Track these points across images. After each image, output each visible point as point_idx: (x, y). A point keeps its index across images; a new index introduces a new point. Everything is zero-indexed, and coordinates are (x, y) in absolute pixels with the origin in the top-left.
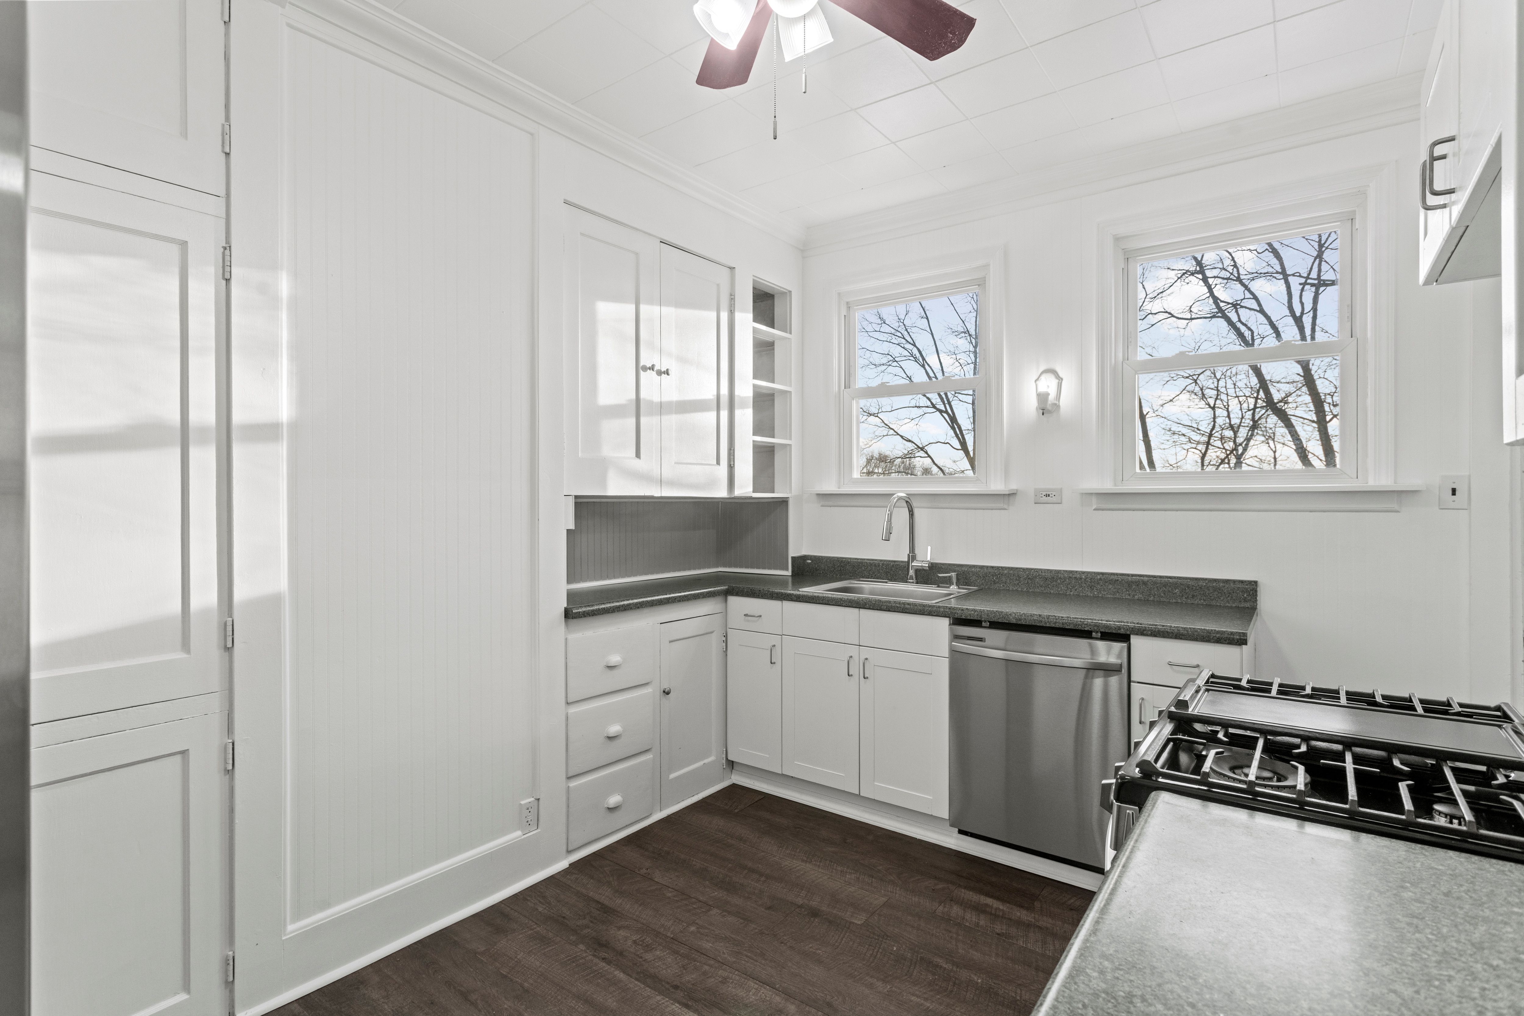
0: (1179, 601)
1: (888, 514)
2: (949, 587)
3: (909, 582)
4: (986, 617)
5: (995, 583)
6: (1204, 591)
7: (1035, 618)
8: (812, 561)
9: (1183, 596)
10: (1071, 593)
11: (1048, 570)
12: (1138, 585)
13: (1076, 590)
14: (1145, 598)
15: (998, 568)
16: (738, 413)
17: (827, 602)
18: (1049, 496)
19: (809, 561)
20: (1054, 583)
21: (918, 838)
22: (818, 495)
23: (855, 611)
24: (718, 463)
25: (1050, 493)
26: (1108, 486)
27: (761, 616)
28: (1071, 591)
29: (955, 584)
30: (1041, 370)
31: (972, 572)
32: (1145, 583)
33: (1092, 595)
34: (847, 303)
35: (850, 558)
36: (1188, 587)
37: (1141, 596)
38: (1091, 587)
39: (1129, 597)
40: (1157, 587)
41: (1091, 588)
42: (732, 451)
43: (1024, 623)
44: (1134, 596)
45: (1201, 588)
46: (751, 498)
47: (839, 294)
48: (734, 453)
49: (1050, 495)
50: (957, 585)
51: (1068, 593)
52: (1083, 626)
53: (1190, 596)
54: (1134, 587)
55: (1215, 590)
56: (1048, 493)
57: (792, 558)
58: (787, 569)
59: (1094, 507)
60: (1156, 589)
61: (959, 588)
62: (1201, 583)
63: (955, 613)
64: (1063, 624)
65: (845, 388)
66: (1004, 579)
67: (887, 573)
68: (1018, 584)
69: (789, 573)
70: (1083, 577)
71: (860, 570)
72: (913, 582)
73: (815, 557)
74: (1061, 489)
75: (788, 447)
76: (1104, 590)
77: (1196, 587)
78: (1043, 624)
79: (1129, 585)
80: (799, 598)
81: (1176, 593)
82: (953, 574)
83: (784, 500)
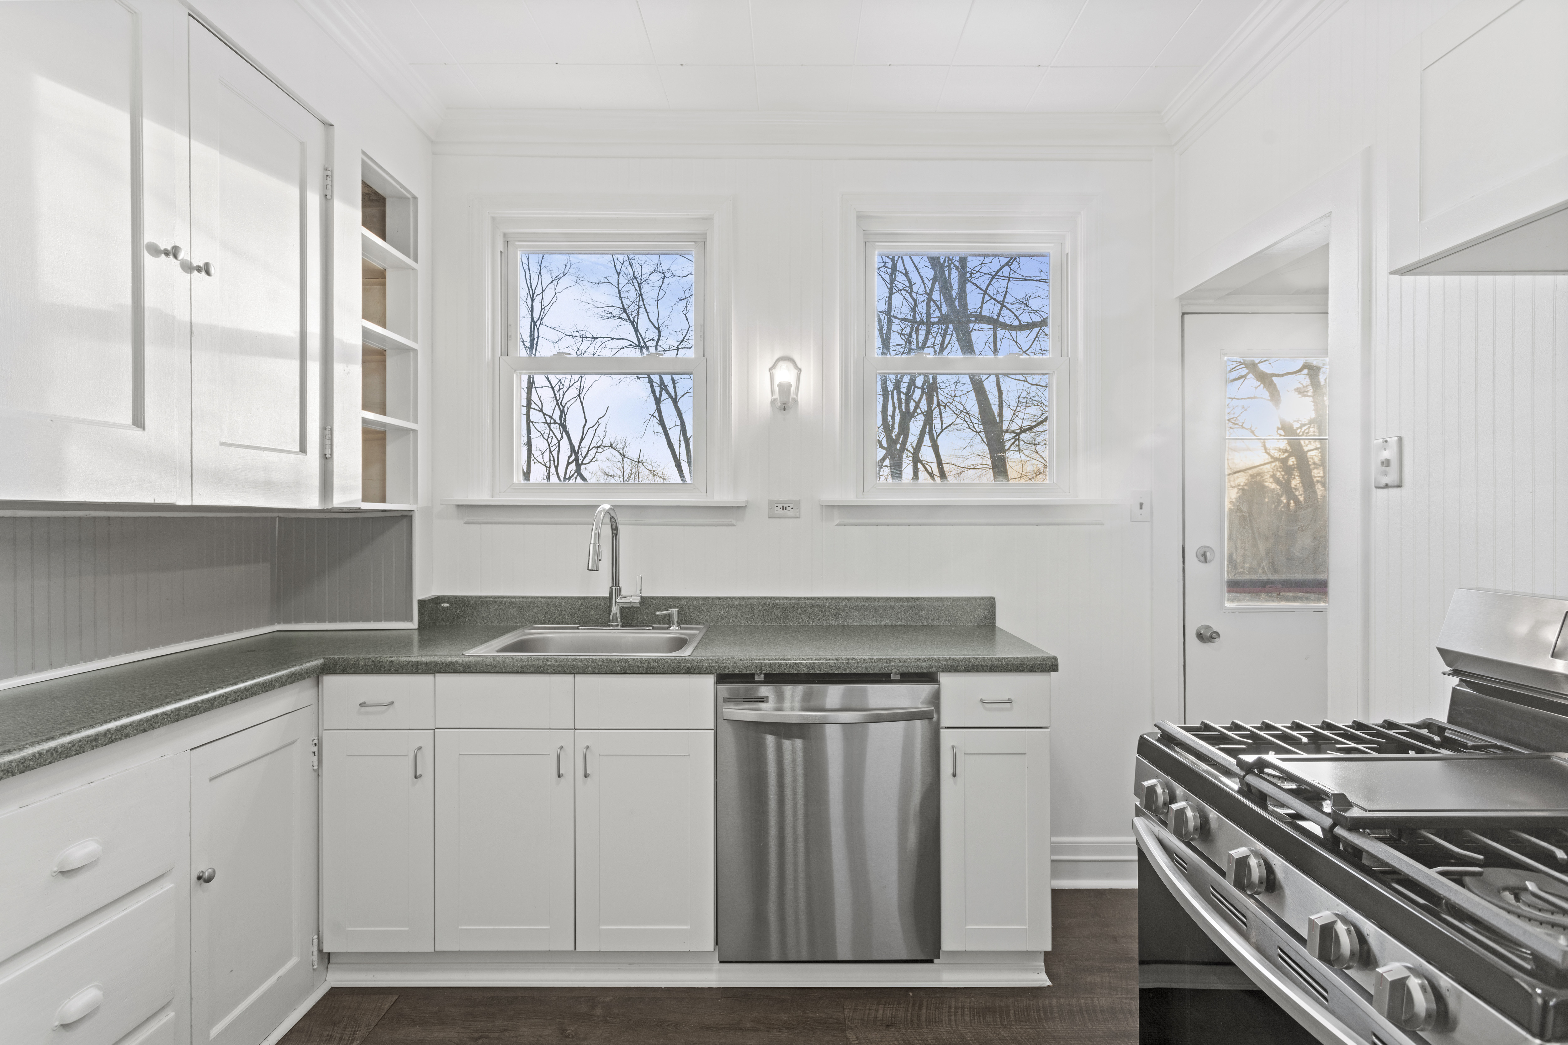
0: (926, 624)
1: (595, 534)
2: (667, 629)
3: (612, 626)
5: (722, 618)
6: (949, 611)
8: (451, 604)
9: (929, 618)
10: (814, 624)
12: (885, 610)
15: (726, 598)
16: (338, 368)
18: (786, 508)
19: (446, 605)
21: (663, 986)
22: (460, 506)
23: (568, 679)
24: (303, 449)
25: (787, 505)
26: (850, 497)
27: (392, 703)
28: (813, 622)
29: (676, 623)
30: (776, 357)
31: (693, 605)
33: (836, 624)
34: (505, 235)
35: (515, 597)
36: (934, 608)
38: (835, 616)
39: (876, 624)
40: (904, 610)
41: (836, 616)
42: (328, 432)
45: (946, 608)
46: (359, 511)
47: (493, 219)
48: (332, 434)
49: (788, 508)
50: (679, 624)
51: (810, 625)
53: (936, 618)
54: (881, 612)
56: (785, 506)
57: (422, 603)
59: (837, 522)
60: (903, 613)
65: (501, 355)
66: (733, 612)
67: (572, 615)
68: (751, 618)
70: (827, 604)
71: (531, 612)
72: (617, 626)
73: (456, 597)
74: (800, 500)
75: (411, 434)
77: (942, 607)
79: (876, 609)
80: (469, 667)
81: (922, 616)
82: (674, 611)
83: (405, 514)
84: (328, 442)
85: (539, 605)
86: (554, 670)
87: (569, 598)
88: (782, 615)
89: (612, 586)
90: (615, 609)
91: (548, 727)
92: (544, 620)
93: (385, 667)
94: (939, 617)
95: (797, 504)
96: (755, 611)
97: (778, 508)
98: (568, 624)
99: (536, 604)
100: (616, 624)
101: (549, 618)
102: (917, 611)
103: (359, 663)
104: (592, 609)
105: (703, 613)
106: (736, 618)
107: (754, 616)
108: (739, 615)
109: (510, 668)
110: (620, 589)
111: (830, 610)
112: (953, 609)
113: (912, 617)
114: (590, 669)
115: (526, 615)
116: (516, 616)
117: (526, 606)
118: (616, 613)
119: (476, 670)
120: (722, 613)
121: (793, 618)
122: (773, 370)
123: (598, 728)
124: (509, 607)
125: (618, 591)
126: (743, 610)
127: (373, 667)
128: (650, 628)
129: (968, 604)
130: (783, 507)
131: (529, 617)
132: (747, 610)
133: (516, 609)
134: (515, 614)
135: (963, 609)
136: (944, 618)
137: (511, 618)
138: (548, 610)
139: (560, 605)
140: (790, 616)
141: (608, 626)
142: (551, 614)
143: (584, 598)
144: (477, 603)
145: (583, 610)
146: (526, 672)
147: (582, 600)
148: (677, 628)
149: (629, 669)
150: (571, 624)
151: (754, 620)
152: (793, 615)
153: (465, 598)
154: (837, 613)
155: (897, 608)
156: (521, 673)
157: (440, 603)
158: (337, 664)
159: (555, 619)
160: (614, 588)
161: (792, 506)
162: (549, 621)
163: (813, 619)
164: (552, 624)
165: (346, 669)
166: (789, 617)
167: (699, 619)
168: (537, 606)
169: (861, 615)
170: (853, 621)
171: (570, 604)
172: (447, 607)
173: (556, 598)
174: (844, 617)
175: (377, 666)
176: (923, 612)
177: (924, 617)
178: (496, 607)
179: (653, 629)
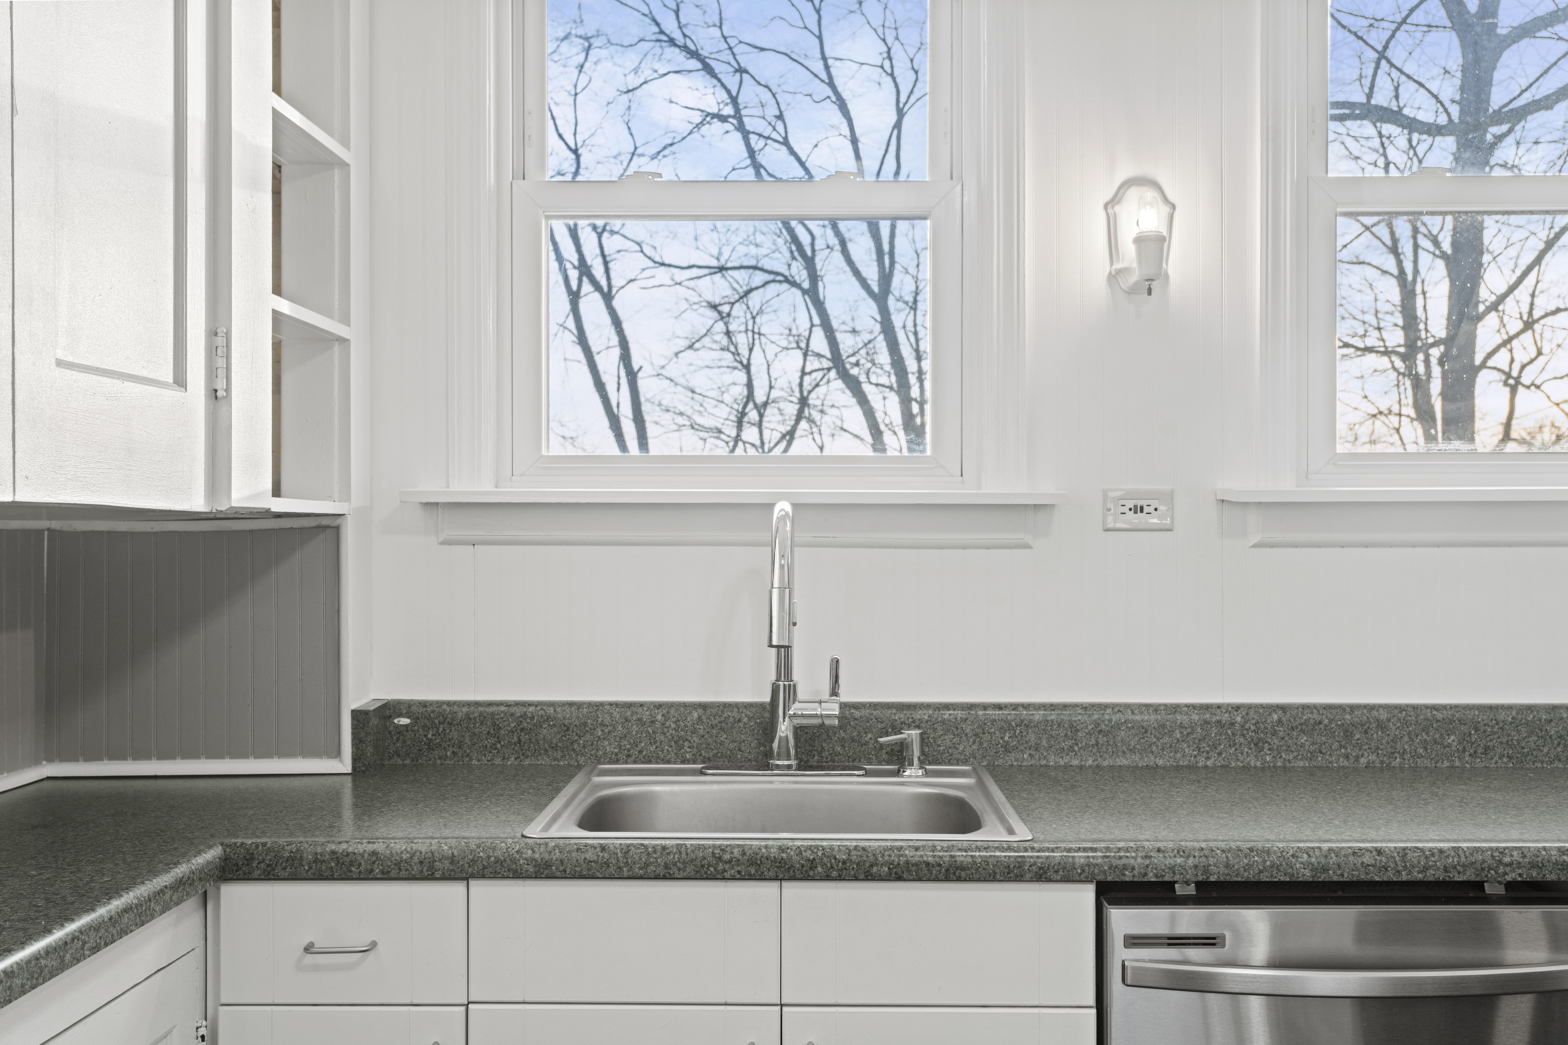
0: (1457, 764)
2: (897, 773)
3: (778, 767)
4: (1222, 870)
5: (1007, 749)
6: (1509, 735)
7: (1367, 859)
8: (415, 719)
9: (1464, 750)
11: (1147, 706)
12: (1366, 732)
13: (1220, 754)
14: (1382, 762)
17: (661, 871)
18: (1142, 510)
19: (404, 721)
20: (1166, 739)
23: (768, 890)
24: (180, 381)
25: (1144, 503)
27: (374, 944)
28: (1208, 758)
31: (944, 722)
32: (1382, 726)
33: (1259, 764)
35: (552, 704)
36: (1476, 729)
37: (1373, 757)
38: (1256, 745)
39: (1346, 763)
40: (1409, 734)
41: (1258, 745)
43: (1335, 878)
44: (1357, 758)
45: (1502, 728)
46: (267, 514)
49: (1146, 509)
51: (1200, 764)
52: (1501, 870)
53: (1480, 750)
54: (1357, 736)
55: (1532, 732)
56: (1139, 503)
58: (337, 754)
59: (1255, 540)
60: (1406, 739)
61: (927, 774)
62: (1502, 716)
63: (1125, 867)
64: (1446, 870)
65: (513, 179)
66: (1032, 737)
67: (678, 742)
69: (344, 765)
70: (1239, 719)
71: (588, 737)
73: (424, 704)
74: (1173, 491)
75: (336, 348)
76: (1288, 750)
77: (1493, 727)
78: (1390, 876)
79: (1346, 731)
80: (548, 865)
81: (1449, 746)
82: (913, 734)
83: (325, 522)
84: (221, 362)
85: (607, 719)
86: (739, 872)
87: (671, 705)
88: (1138, 743)
89: (778, 680)
90: (784, 729)
91: (723, 1001)
92: (616, 754)
93: (360, 865)
94: (1487, 749)
95: (1169, 497)
96: (1080, 734)
97: (1126, 510)
98: (669, 762)
99: (600, 720)
100: (786, 763)
101: (629, 750)
102: (1437, 736)
103: (301, 857)
104: (722, 729)
105: (964, 738)
106: (1037, 749)
107: (1077, 745)
108: (1044, 743)
109: (640, 868)
110: (795, 686)
111: (1245, 732)
112: (1519, 732)
113: (1426, 749)
114: (820, 869)
115: (579, 744)
116: (556, 745)
117: (577, 723)
118: (787, 737)
119: (565, 871)
120: (1006, 738)
121: (1163, 749)
122: (1116, 208)
123: (833, 1002)
124: (541, 726)
125: (791, 691)
126: (1053, 733)
127: (333, 864)
128: (861, 772)
129: (1551, 721)
130: (1136, 506)
131: (584, 747)
132: (1062, 733)
133: (555, 729)
134: (554, 741)
135: (1541, 730)
136: (1498, 751)
137: (546, 750)
138: (625, 731)
139: (653, 722)
140: (1157, 746)
141: (767, 767)
142: (632, 741)
143: (704, 706)
144: (471, 716)
145: (701, 732)
146: (676, 875)
147: (700, 711)
148: (920, 772)
149: (909, 871)
150: (675, 763)
151: (1076, 754)
152: (1163, 744)
153: (445, 707)
154: (1259, 739)
155: (1394, 728)
156: (664, 878)
157: (390, 717)
158: (253, 859)
159: (640, 752)
160: (781, 683)
161: (1155, 504)
162: (629, 756)
163: (1208, 753)
164: (635, 762)
165: (274, 870)
166: (1154, 748)
167: (955, 752)
168: (602, 724)
169: (1313, 744)
170: (1295, 758)
171: (674, 720)
172: (406, 726)
173: (642, 705)
174: (1275, 747)
175: (343, 864)
176: (1452, 738)
177: (1453, 748)
178: (513, 725)
179: (868, 774)
